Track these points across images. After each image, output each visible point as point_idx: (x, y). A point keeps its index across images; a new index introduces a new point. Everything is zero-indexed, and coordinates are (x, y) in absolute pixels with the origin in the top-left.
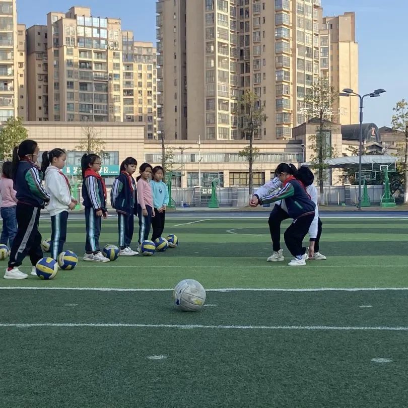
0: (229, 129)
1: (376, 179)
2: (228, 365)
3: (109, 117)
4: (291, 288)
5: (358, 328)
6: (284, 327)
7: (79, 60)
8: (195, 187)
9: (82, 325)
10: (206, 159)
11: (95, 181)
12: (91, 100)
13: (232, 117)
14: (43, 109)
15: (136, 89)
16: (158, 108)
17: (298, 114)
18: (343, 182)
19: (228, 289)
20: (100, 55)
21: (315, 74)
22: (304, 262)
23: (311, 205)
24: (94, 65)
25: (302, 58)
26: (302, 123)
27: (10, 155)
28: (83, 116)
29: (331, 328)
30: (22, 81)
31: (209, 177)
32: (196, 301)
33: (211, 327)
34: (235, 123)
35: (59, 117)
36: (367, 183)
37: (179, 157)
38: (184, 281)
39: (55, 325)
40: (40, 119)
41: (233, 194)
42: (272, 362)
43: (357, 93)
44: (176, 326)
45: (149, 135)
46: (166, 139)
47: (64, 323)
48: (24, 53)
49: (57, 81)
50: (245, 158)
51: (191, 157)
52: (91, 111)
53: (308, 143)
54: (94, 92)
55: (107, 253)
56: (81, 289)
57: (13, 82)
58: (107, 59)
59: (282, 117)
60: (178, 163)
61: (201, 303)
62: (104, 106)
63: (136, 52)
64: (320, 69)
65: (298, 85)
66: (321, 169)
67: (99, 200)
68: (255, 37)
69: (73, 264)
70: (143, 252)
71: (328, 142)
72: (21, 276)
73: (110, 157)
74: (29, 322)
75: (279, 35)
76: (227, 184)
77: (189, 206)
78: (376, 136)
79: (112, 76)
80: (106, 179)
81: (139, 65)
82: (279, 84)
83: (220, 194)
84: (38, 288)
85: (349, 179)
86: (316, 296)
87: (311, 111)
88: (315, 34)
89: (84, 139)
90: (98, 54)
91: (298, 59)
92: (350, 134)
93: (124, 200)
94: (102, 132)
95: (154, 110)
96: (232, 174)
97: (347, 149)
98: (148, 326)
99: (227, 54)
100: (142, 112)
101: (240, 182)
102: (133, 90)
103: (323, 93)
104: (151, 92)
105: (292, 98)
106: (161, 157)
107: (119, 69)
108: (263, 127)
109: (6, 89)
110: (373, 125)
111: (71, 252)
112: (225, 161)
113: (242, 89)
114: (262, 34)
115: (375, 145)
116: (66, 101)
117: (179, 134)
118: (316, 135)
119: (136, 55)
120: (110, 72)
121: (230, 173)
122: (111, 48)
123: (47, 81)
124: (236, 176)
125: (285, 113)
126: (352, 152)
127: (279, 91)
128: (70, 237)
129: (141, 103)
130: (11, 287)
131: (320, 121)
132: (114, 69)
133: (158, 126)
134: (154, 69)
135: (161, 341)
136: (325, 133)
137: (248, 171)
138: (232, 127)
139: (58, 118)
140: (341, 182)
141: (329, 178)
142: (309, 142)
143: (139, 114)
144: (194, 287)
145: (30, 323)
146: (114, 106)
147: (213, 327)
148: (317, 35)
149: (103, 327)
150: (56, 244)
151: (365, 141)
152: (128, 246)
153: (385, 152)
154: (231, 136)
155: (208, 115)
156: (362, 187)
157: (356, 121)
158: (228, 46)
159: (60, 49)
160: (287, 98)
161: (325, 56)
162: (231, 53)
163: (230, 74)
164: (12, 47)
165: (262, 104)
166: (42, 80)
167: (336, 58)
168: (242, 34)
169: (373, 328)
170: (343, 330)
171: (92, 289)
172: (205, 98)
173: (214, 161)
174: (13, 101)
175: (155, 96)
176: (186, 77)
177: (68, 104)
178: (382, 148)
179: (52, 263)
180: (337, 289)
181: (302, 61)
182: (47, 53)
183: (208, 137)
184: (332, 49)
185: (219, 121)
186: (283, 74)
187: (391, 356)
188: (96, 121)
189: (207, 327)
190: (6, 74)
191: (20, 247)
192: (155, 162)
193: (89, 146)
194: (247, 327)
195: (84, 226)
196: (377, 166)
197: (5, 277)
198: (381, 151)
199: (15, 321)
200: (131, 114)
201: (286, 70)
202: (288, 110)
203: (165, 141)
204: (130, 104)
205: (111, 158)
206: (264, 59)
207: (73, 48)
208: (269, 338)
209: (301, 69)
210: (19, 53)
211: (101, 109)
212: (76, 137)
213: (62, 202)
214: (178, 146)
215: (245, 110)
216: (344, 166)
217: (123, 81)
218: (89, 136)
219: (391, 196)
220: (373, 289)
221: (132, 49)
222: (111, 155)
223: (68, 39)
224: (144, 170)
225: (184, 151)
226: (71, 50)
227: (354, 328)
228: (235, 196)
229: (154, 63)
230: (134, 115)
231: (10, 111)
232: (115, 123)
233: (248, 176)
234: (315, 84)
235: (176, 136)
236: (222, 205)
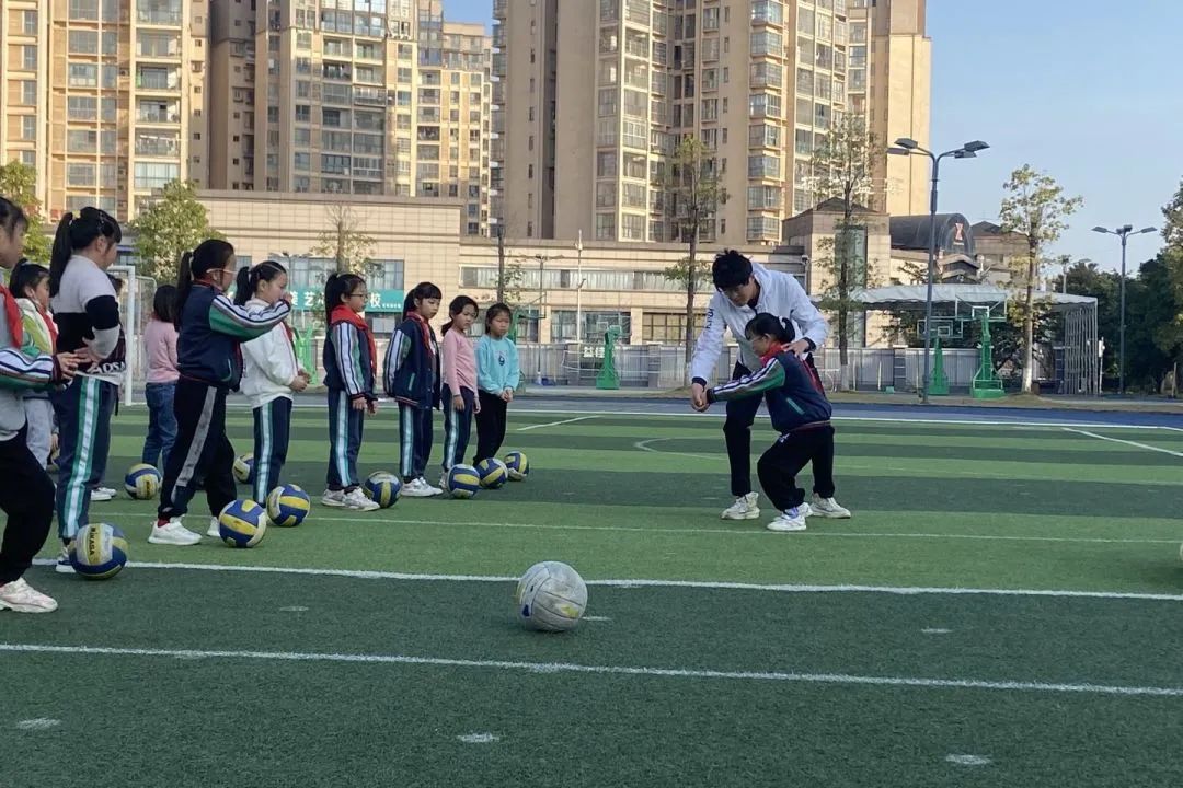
0: (645, 217)
1: (961, 337)
2: (633, 761)
3: (386, 186)
4: (773, 584)
5: (918, 682)
6: (757, 675)
7: (324, 60)
8: (568, 342)
9: (316, 656)
10: (593, 281)
11: (353, 333)
12: (346, 146)
13: (651, 192)
14: (243, 163)
15: (444, 126)
16: (492, 169)
17: (797, 190)
18: (890, 341)
19: (634, 582)
20: (368, 50)
21: (835, 104)
22: (803, 523)
23: (820, 406)
24: (355, 70)
25: (808, 67)
26: (805, 209)
27: (168, 263)
28: (329, 180)
29: (859, 679)
30: (199, 102)
31: (599, 322)
32: (567, 609)
33: (598, 668)
34: (658, 206)
35: (277, 185)
36: (943, 344)
37: (536, 276)
38: (541, 565)
39: (259, 655)
40: (235, 186)
41: (650, 360)
42: (730, 757)
43: (928, 150)
44: (521, 664)
45: (470, 225)
46: (509, 237)
47: (278, 650)
48: (204, 41)
49: (274, 104)
50: (677, 283)
51: (562, 277)
52: (346, 171)
53: (816, 254)
54: (354, 129)
55: (374, 491)
56: (316, 572)
57: (178, 102)
58: (384, 60)
59: (762, 196)
60: (534, 290)
61: (578, 613)
62: (374, 161)
63: (447, 45)
64: (847, 92)
65: (797, 126)
66: (843, 312)
67: (360, 376)
68: (707, 20)
69: (301, 514)
70: (452, 489)
71: (859, 251)
72: (186, 540)
73: (384, 272)
74: (201, 646)
75: (759, 15)
76: (637, 339)
77: (553, 384)
78: (966, 242)
79: (393, 96)
80: (375, 321)
81: (453, 74)
82: (757, 122)
83: (622, 358)
84: (222, 568)
85: (905, 333)
86: (828, 603)
87: (825, 184)
88: (837, 16)
89: (330, 232)
90: (365, 48)
91: (801, 70)
92: (908, 236)
93: (413, 375)
94: (368, 217)
95: (483, 172)
96: (649, 317)
97: (901, 269)
98: (459, 662)
99: (646, 55)
100: (456, 176)
101: (666, 335)
102: (438, 128)
103: (852, 145)
104: (477, 133)
105: (783, 153)
106: (495, 276)
107: (409, 81)
108: (718, 216)
109: (163, 119)
110: (958, 218)
111: (297, 488)
112: (635, 288)
113: (676, 131)
114: (722, 14)
115: (963, 262)
116: (294, 148)
117: (537, 226)
118: (833, 237)
119: (448, 51)
120: (389, 87)
121: (644, 313)
122: (394, 35)
123: (251, 102)
124: (659, 320)
125: (768, 187)
126: (911, 276)
127: (758, 138)
128: (297, 450)
129: (454, 156)
130: (163, 562)
131: (844, 206)
132: (400, 80)
133: (491, 208)
134: (486, 84)
135: (488, 698)
136: (853, 231)
137: (686, 312)
138: (651, 214)
139: (273, 184)
140: (886, 340)
141: (860, 332)
142: (820, 251)
143: (451, 180)
144: (562, 578)
145: (204, 650)
146: (398, 162)
147: (602, 669)
148: (843, 19)
149: (364, 663)
150: (264, 468)
151: (941, 253)
152: (421, 475)
153: (983, 277)
154: (650, 234)
155: (601, 188)
156: (932, 352)
157: (921, 209)
158: (647, 39)
159: (283, 36)
160: (773, 154)
161: (859, 64)
162: (653, 54)
163: (651, 99)
164: (178, 28)
165: (720, 168)
166: (242, 101)
167: (882, 69)
168: (679, 13)
169: (950, 683)
170: (884, 684)
171: (340, 572)
172: (595, 151)
173: (612, 288)
174: (178, 144)
175: (485, 141)
176: (554, 102)
177: (297, 154)
178: (977, 268)
179: (256, 512)
180: (873, 589)
181: (808, 75)
182: (254, 42)
183: (600, 235)
184: (873, 49)
185: (624, 199)
186: (766, 101)
187: (989, 752)
188: (356, 193)
189: (590, 669)
190: (165, 86)
191: (182, 475)
192: (483, 285)
193: (340, 250)
194: (677, 672)
195: (326, 423)
196: (965, 307)
197: (151, 539)
198: (975, 274)
199: (171, 642)
200: (434, 181)
201: (774, 93)
202: (774, 181)
203: (505, 241)
204: (432, 158)
205: (387, 276)
206: (726, 68)
207: (311, 32)
208: (724, 698)
209: (805, 92)
210: (193, 40)
211: (367, 166)
212: (313, 227)
213: (273, 376)
214: (533, 252)
215: (682, 179)
216: (892, 307)
217: (419, 108)
218: (340, 225)
219: (994, 373)
220: (952, 591)
221: (440, 38)
222: (388, 268)
223: (300, 13)
224: (461, 311)
225: (546, 263)
226: (308, 38)
227: (909, 682)
228: (654, 364)
229: (487, 71)
230: (439, 181)
231: (171, 167)
232: (397, 199)
233: (684, 321)
234: (835, 126)
235: (530, 229)
236: (625, 384)
